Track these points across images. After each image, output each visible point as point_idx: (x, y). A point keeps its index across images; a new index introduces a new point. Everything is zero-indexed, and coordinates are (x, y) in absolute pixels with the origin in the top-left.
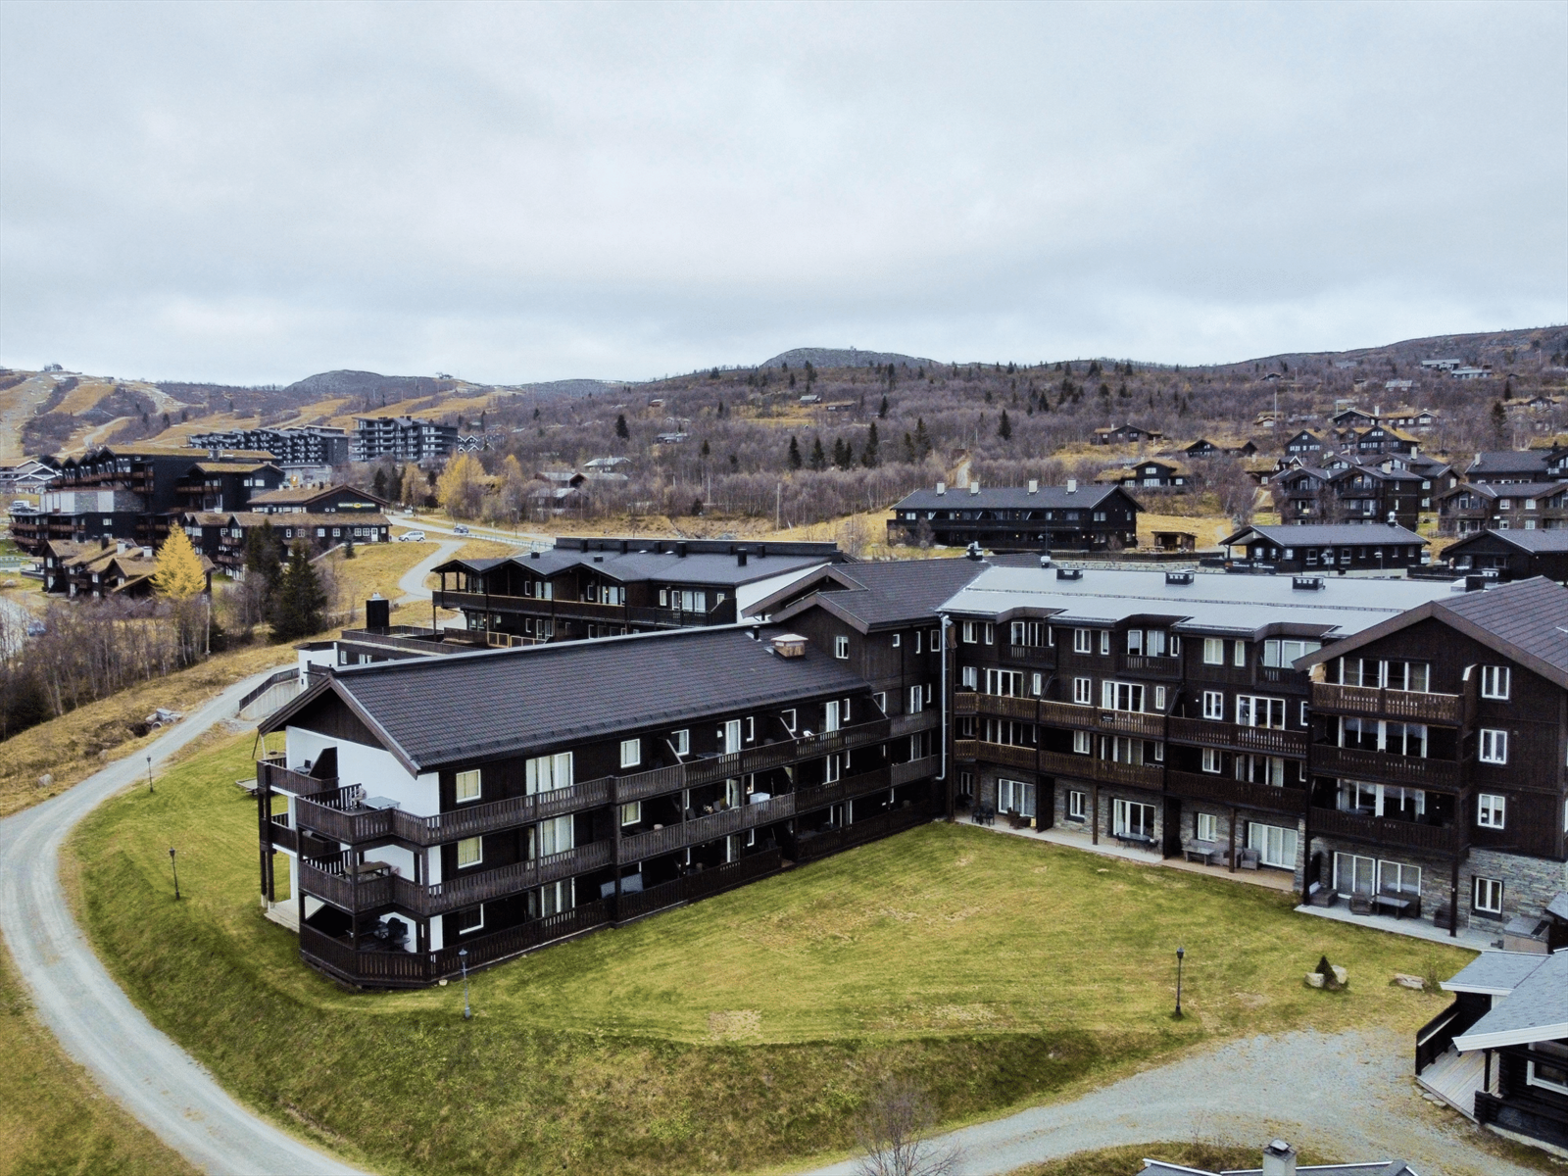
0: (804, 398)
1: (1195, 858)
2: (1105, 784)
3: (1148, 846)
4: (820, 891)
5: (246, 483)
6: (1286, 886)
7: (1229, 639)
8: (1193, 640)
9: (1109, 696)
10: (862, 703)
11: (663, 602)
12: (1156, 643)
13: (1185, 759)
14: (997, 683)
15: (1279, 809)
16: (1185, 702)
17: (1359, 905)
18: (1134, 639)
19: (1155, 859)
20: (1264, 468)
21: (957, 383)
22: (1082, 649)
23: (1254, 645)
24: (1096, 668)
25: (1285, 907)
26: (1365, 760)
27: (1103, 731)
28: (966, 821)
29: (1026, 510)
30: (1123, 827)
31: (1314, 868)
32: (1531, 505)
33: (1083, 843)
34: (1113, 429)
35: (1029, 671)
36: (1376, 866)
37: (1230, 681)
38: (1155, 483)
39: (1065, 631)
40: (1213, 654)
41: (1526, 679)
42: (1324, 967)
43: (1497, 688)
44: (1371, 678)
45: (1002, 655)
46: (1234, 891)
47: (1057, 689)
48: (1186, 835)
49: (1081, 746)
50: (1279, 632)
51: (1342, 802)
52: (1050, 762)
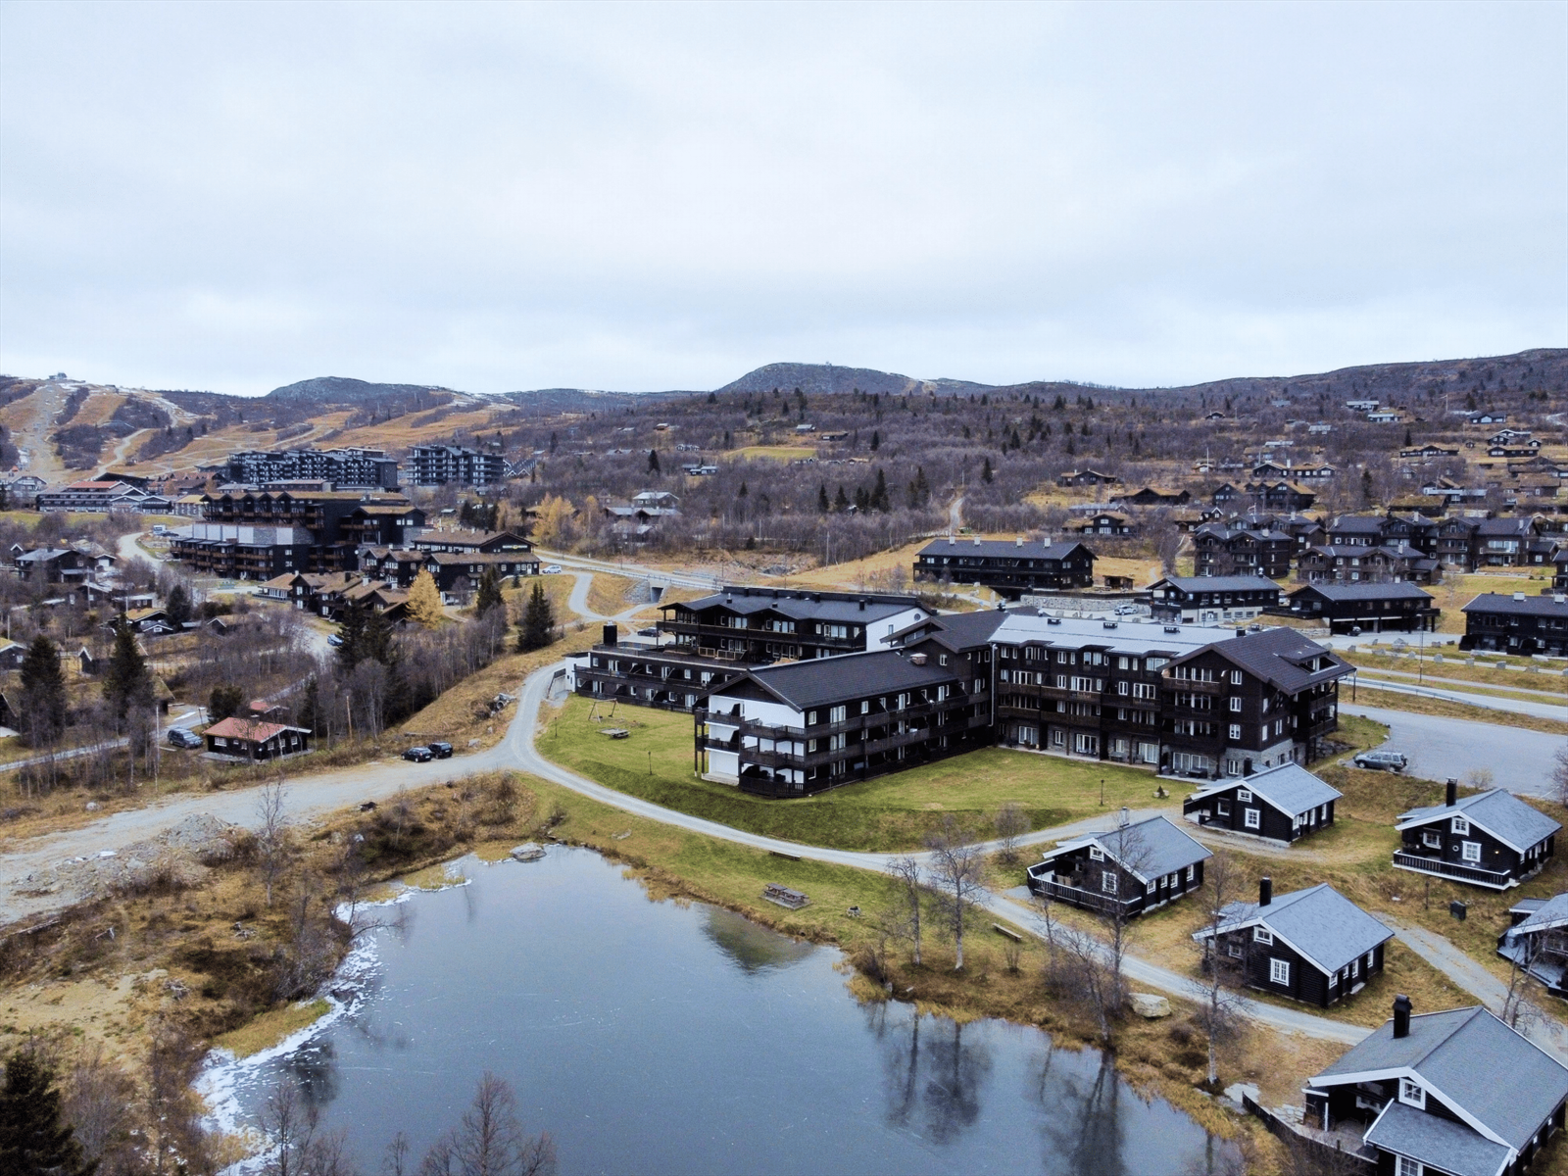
0: (800, 427)
1: (1114, 759)
2: (1072, 727)
3: (1092, 755)
4: (947, 770)
5: (399, 523)
6: (1154, 769)
7: (1131, 657)
8: (1115, 658)
9: (1075, 685)
10: (954, 687)
11: (819, 631)
12: (1097, 659)
13: (1110, 713)
14: (1019, 677)
15: (1149, 736)
16: (1110, 687)
17: (1182, 774)
18: (1087, 657)
19: (1096, 760)
20: (1192, 519)
21: (936, 416)
22: (1062, 661)
23: (1142, 660)
24: (1068, 670)
25: (1151, 775)
26: (1185, 712)
27: (1071, 700)
28: (1004, 746)
29: (1015, 559)
30: (1081, 746)
31: (1164, 759)
32: (1356, 563)
33: (1063, 755)
34: (1076, 473)
35: (1036, 672)
36: (1191, 758)
37: (1130, 677)
38: (1108, 531)
39: (1054, 652)
40: (1123, 665)
41: (1247, 676)
42: (1160, 790)
43: (1237, 680)
44: (1189, 676)
45: (1021, 664)
46: (1131, 771)
47: (1049, 680)
48: (1111, 750)
49: (1061, 709)
50: (1153, 655)
51: (1177, 730)
52: (1046, 716)
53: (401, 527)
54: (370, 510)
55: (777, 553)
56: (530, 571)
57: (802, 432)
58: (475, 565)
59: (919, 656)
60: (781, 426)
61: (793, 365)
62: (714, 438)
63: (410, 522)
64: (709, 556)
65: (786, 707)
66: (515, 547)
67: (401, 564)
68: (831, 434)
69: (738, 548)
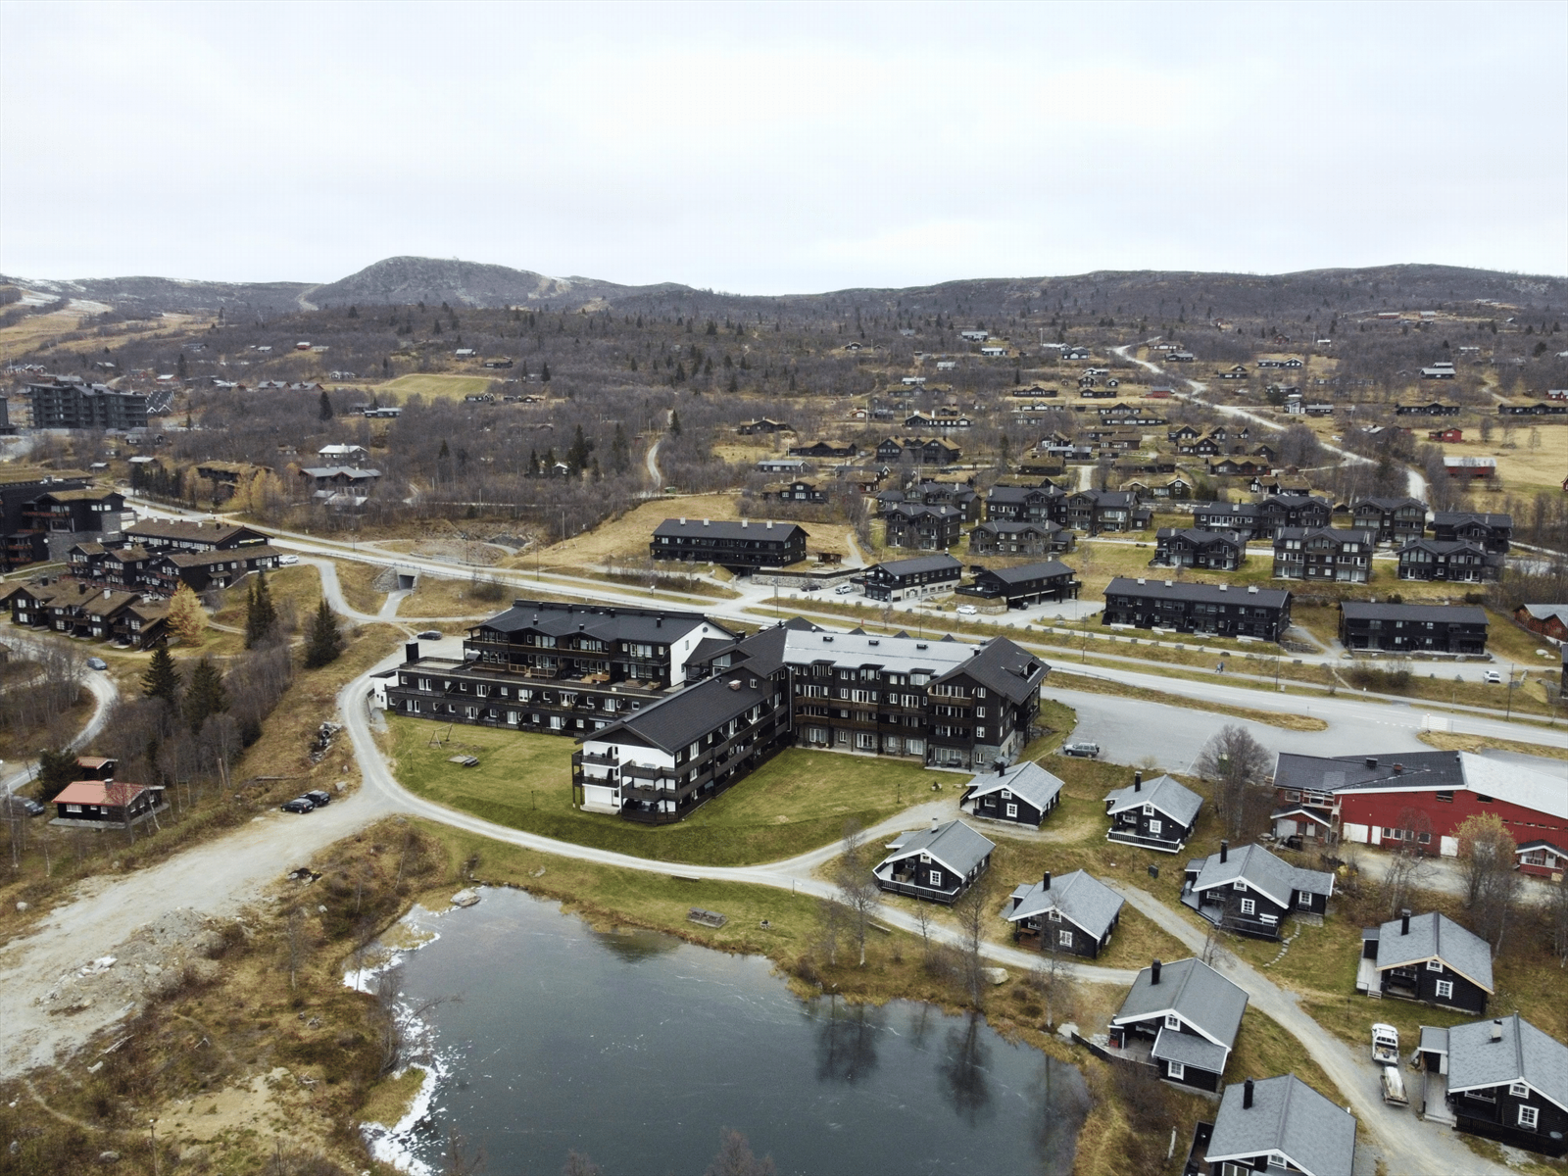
0: (459, 351)
1: (888, 754)
2: (854, 729)
3: (872, 751)
4: (771, 778)
5: (94, 508)
6: (920, 761)
7: (899, 675)
8: (886, 675)
9: (855, 698)
10: (765, 709)
11: (625, 649)
12: (871, 674)
13: (883, 719)
14: (809, 691)
15: (916, 735)
16: (883, 698)
17: (942, 765)
18: (863, 673)
19: (875, 755)
20: (868, 480)
22: (844, 677)
23: (907, 677)
24: (850, 685)
25: (921, 768)
26: (944, 720)
27: (853, 710)
28: (800, 747)
30: (860, 744)
31: (929, 754)
32: (1014, 537)
33: (849, 752)
34: (753, 422)
35: (822, 687)
36: (948, 752)
37: (900, 690)
39: (837, 671)
40: (893, 681)
41: (989, 692)
42: (936, 785)
43: (982, 695)
44: (946, 691)
45: (810, 680)
46: (904, 764)
47: (835, 693)
48: (884, 745)
49: (844, 715)
50: (916, 672)
51: (937, 732)
52: (834, 722)
53: (98, 512)
54: (60, 496)
55: (500, 521)
56: (270, 565)
57: (463, 357)
58: (216, 565)
59: (735, 683)
60: (439, 348)
61: (418, 259)
62: (373, 366)
63: (108, 508)
64: (431, 527)
65: (658, 751)
66: (251, 541)
67: (125, 564)
68: (495, 360)
69: (459, 517)
